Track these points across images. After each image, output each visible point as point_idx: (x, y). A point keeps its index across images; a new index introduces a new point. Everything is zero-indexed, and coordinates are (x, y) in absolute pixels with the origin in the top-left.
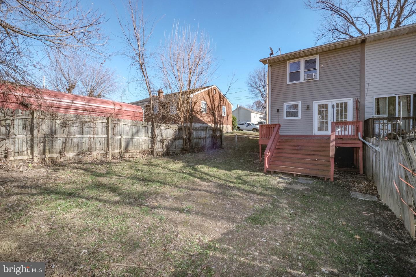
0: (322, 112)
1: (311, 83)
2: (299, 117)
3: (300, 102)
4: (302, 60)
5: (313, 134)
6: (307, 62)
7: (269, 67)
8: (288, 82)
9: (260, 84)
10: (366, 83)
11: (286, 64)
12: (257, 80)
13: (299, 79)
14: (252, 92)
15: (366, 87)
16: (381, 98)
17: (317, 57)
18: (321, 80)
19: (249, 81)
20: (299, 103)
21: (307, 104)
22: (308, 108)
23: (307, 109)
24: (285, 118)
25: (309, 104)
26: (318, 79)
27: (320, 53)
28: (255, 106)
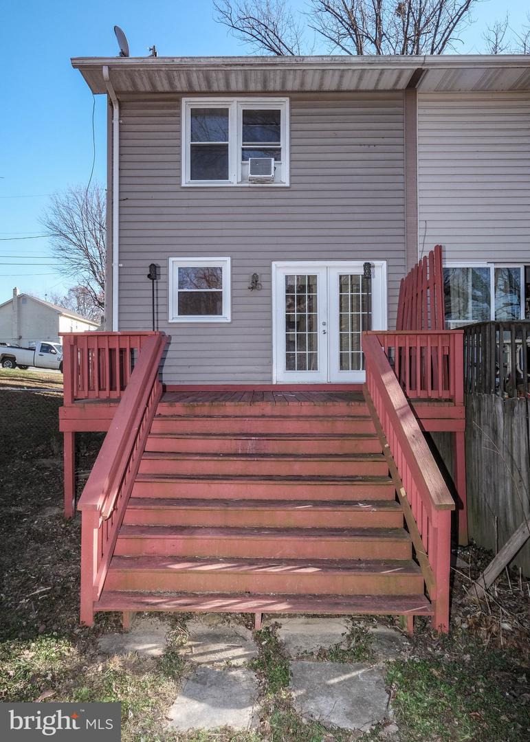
0: (299, 303)
1: (264, 194)
2: (227, 315)
3: (228, 259)
4: (235, 104)
5: (271, 380)
6: (249, 117)
7: (111, 104)
8: (186, 180)
9: (86, 229)
10: (420, 217)
11: (179, 107)
12: (77, 219)
13: (225, 176)
14: (62, 253)
15: (420, 232)
16: (455, 269)
17: (283, 106)
18: (295, 187)
19: (53, 218)
20: (225, 264)
21: (253, 271)
22: (255, 284)
23: (252, 288)
24: (174, 316)
25: (258, 271)
26: (287, 184)
27: (293, 92)
28: (75, 302)
